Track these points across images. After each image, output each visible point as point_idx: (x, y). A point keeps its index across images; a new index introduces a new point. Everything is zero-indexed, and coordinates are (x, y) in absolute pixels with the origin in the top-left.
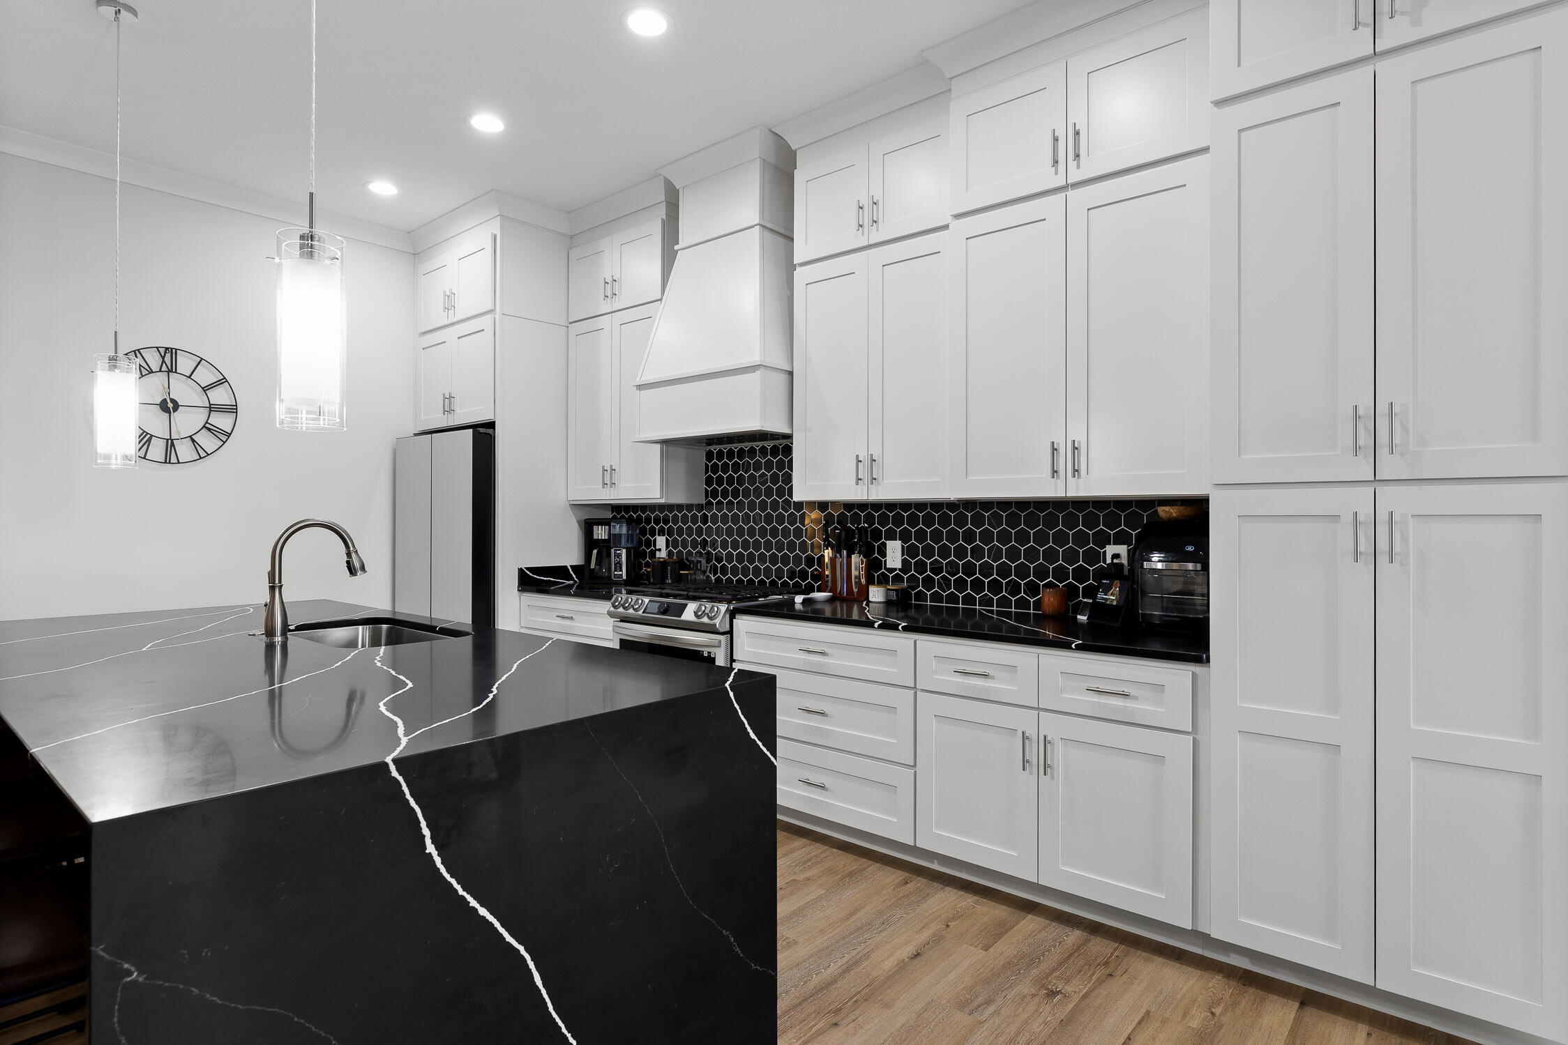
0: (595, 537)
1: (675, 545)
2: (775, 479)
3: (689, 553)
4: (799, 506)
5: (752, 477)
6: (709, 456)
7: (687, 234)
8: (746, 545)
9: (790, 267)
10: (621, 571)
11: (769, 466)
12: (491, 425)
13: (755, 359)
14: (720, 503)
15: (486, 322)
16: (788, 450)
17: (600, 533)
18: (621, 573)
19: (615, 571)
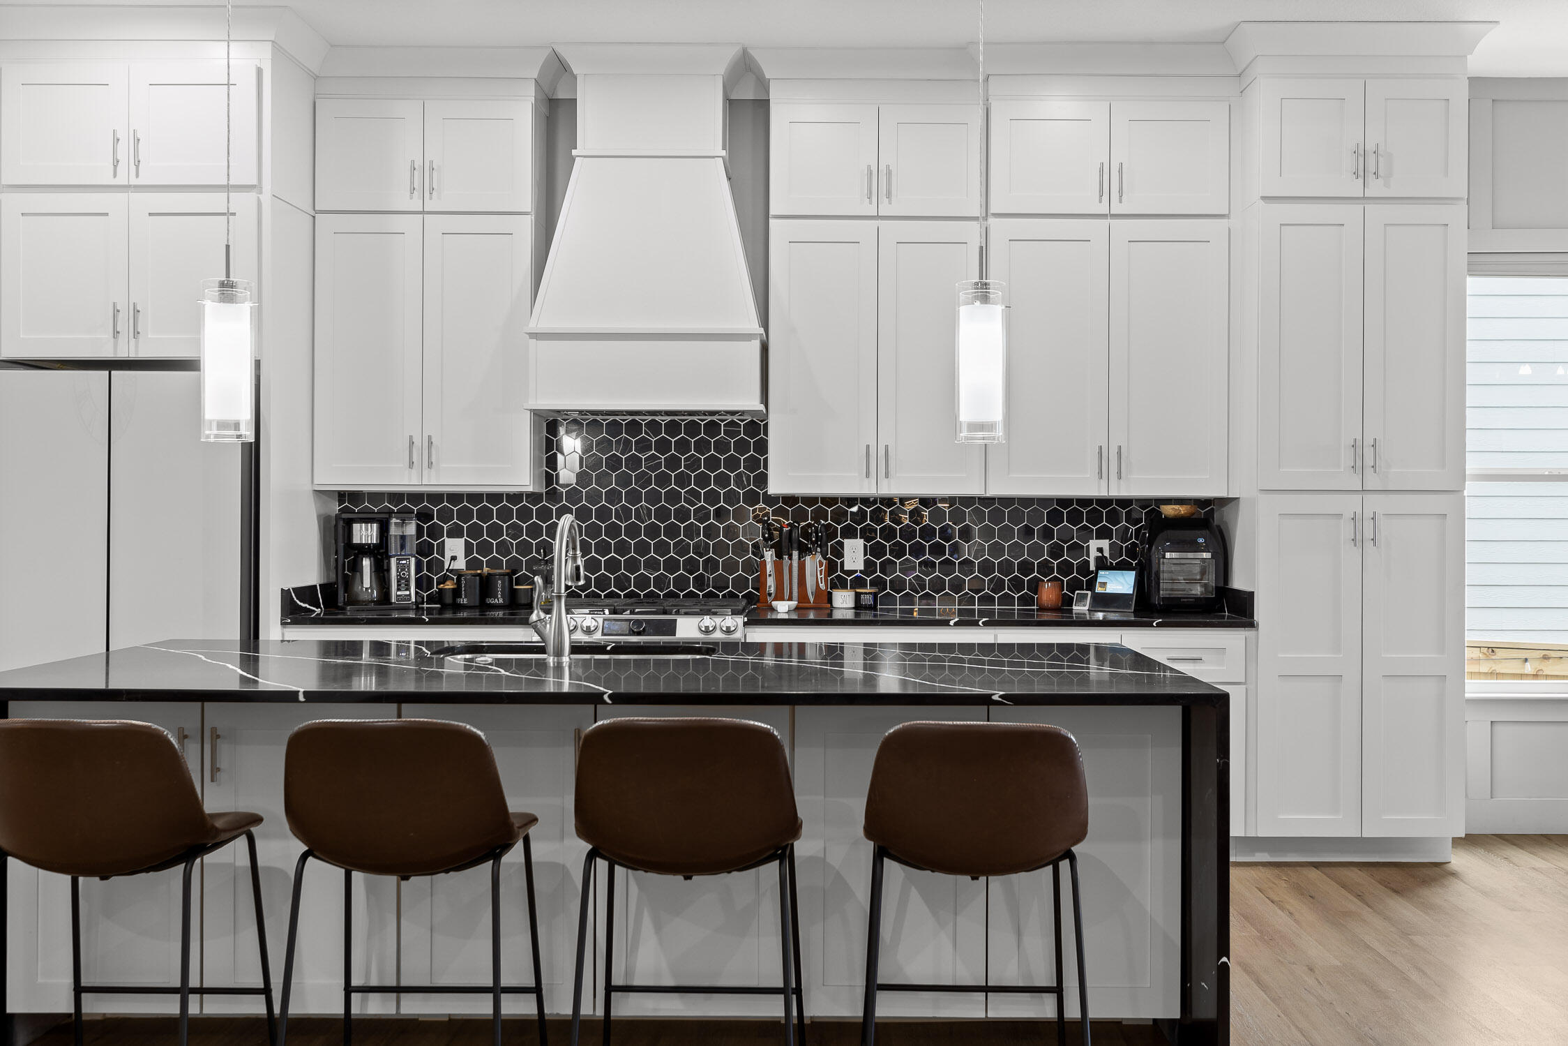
0: (356, 540)
10: (408, 589)
17: (365, 534)
18: (408, 593)
19: (399, 590)
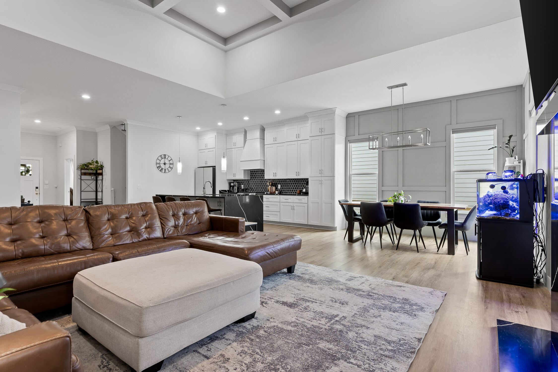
0: (231, 185)
1: (245, 186)
2: (262, 175)
3: (248, 188)
4: (265, 180)
5: (258, 175)
6: (251, 172)
7: (248, 137)
8: (257, 186)
9: (264, 145)
11: (261, 173)
12: (215, 166)
13: (259, 159)
14: (253, 179)
15: (214, 150)
16: (264, 171)
17: (232, 184)
